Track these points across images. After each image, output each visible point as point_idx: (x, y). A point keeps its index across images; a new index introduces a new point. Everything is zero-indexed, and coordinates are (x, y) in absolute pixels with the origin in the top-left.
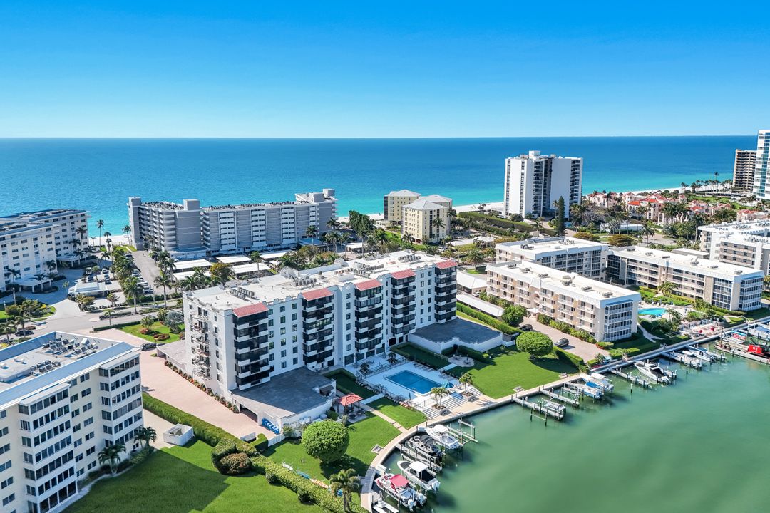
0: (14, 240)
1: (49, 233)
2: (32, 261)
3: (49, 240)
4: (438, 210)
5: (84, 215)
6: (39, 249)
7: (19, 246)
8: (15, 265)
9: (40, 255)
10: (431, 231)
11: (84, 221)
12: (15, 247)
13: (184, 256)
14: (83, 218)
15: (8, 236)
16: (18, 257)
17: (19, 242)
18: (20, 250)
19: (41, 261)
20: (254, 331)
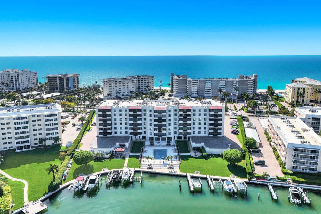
0: (120, 82)
1: (133, 82)
2: (126, 90)
3: (133, 84)
4: (304, 89)
5: (153, 78)
6: (129, 86)
7: (122, 85)
8: (120, 91)
9: (129, 88)
10: (298, 99)
11: (153, 80)
12: (120, 85)
13: (178, 96)
14: (153, 79)
15: (118, 81)
16: (121, 88)
17: (122, 83)
18: (122, 86)
19: (129, 91)
20: (105, 116)
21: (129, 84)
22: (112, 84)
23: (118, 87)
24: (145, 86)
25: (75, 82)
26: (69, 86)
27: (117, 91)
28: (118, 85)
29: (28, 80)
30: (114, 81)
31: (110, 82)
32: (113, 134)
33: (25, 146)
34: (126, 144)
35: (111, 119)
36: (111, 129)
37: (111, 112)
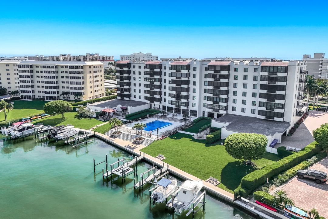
20: (121, 72)
32: (132, 98)
33: (52, 97)
34: (129, 108)
35: (128, 77)
36: (129, 90)
37: (129, 69)
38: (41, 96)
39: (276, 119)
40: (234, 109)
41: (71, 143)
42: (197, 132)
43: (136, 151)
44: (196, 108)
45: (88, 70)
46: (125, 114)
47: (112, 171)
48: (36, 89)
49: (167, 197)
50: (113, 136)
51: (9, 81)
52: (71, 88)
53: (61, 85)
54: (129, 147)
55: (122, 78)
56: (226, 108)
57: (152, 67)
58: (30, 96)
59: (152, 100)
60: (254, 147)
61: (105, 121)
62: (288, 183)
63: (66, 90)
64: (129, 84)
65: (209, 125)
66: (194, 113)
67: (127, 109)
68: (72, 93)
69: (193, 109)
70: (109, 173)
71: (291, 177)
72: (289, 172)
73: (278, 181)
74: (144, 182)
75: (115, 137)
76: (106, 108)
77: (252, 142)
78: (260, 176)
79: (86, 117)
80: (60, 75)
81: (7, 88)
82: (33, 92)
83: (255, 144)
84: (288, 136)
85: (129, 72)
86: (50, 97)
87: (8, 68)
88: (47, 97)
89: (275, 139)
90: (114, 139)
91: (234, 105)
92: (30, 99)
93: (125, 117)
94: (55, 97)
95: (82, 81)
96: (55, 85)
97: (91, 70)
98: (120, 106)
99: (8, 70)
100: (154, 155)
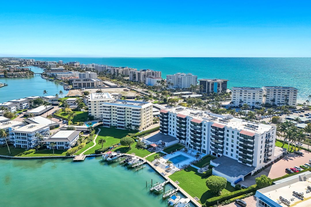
2: (251, 100)
5: (296, 91)
6: (256, 97)
8: (244, 100)
11: (296, 93)
12: (245, 94)
15: (243, 90)
16: (246, 98)
17: (247, 93)
18: (247, 96)
19: (255, 101)
20: (163, 118)
21: (256, 95)
22: (237, 93)
23: (243, 96)
24: (282, 99)
25: (219, 87)
26: (213, 90)
27: (241, 100)
28: (243, 94)
29: (188, 82)
30: (239, 90)
31: (235, 91)
32: (169, 134)
33: (122, 126)
34: (166, 143)
35: (166, 121)
36: (167, 129)
37: (167, 116)
38: (114, 125)
39: (248, 164)
40: (227, 153)
41: (135, 167)
42: (201, 167)
43: (166, 177)
44: (206, 149)
45: (143, 111)
46: (164, 146)
47: (154, 188)
48: (112, 120)
49: (174, 204)
50: (155, 165)
51: (95, 111)
52: (133, 122)
53: (127, 119)
54: (163, 174)
55: (163, 121)
56: (222, 152)
57: (181, 119)
58: (109, 125)
59: (181, 138)
60: (217, 186)
61: (152, 152)
62: (229, 205)
63: (130, 122)
64: (167, 125)
65: (208, 163)
66: (204, 151)
67: (165, 144)
68: (133, 125)
69: (204, 149)
70: (153, 189)
71: (231, 202)
72: (231, 200)
73: (224, 203)
74: (167, 196)
75: (157, 166)
76: (153, 143)
77: (216, 183)
78: (215, 200)
79: (142, 148)
80: (127, 113)
81: (94, 116)
82: (111, 122)
83: (218, 184)
84: (252, 176)
85: (167, 118)
86: (120, 126)
87: (95, 103)
88: (118, 126)
89: (240, 178)
90: (156, 167)
91: (227, 151)
92: (109, 126)
93: (163, 149)
94: (123, 126)
95: (139, 118)
96: (123, 119)
97: (145, 110)
98: (161, 141)
99: (95, 104)
100: (174, 181)
